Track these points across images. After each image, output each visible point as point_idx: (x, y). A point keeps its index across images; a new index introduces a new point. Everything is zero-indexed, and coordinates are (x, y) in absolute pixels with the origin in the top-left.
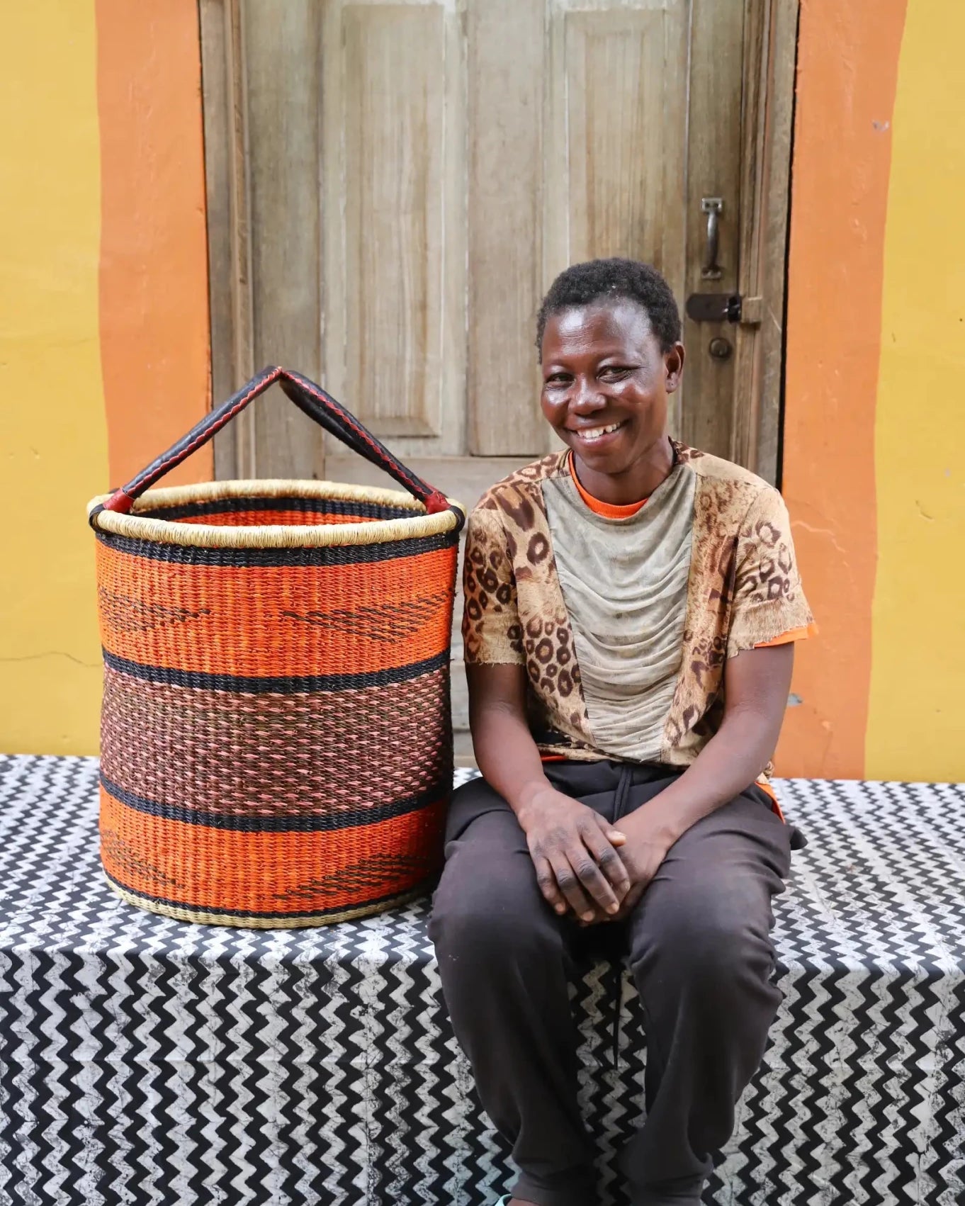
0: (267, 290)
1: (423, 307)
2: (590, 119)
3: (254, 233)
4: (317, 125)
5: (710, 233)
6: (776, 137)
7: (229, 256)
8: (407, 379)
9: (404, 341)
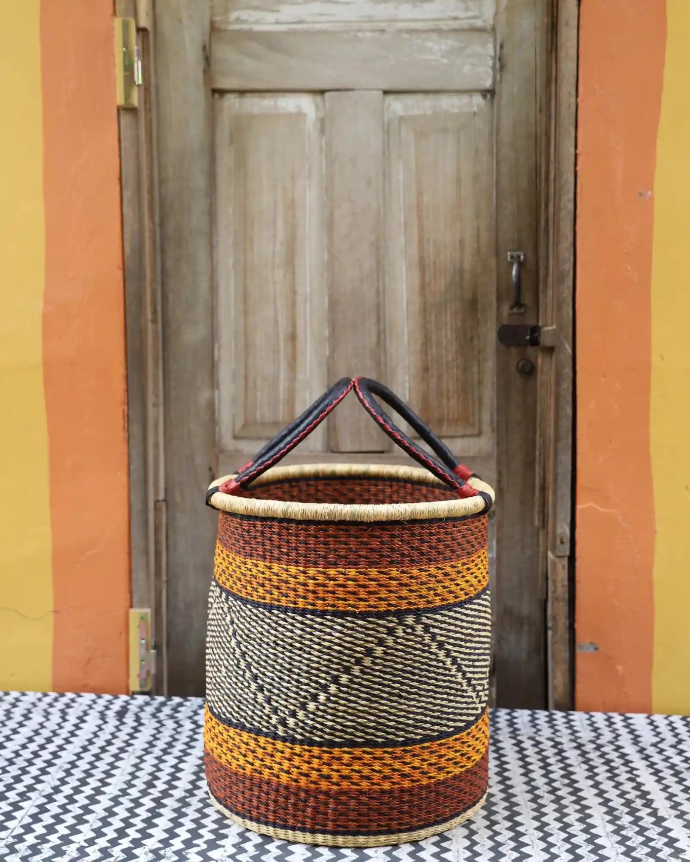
0: (174, 327)
1: (293, 338)
2: (420, 194)
3: (163, 284)
4: (211, 204)
5: (514, 279)
6: (562, 205)
7: (141, 302)
8: (281, 393)
9: (279, 366)
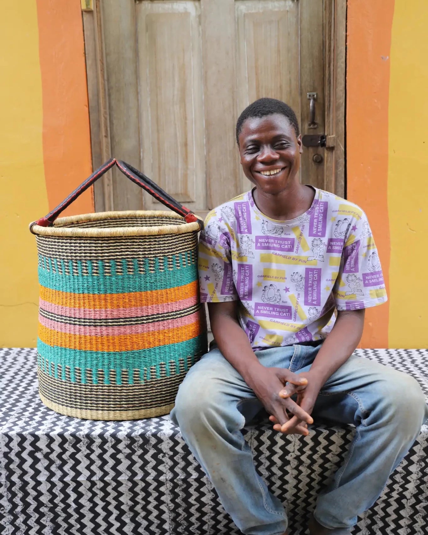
0: (117, 141)
1: (186, 145)
2: (257, 60)
3: (110, 115)
4: (136, 67)
5: (311, 108)
6: (339, 65)
7: (99, 126)
8: (180, 177)
9: (178, 160)
